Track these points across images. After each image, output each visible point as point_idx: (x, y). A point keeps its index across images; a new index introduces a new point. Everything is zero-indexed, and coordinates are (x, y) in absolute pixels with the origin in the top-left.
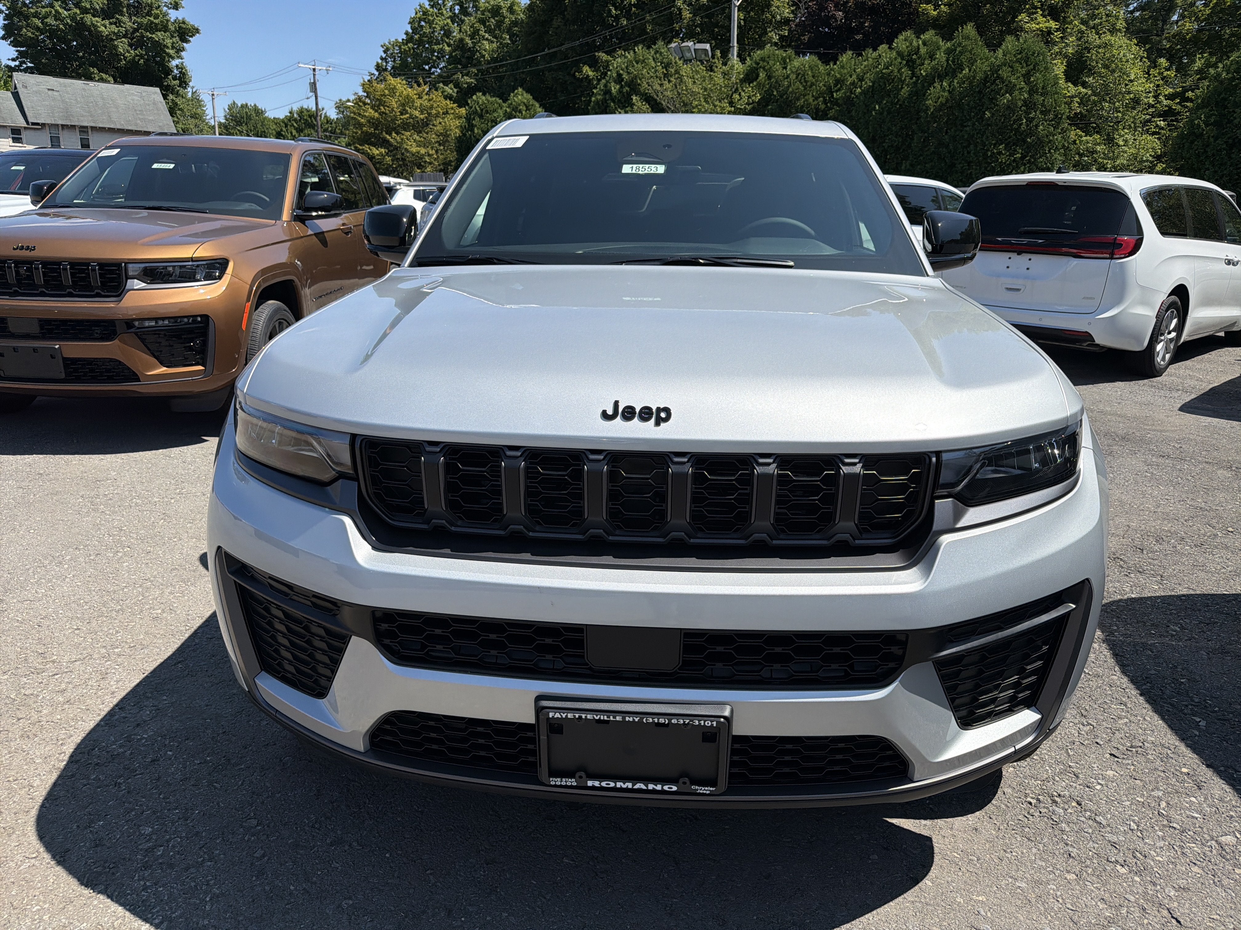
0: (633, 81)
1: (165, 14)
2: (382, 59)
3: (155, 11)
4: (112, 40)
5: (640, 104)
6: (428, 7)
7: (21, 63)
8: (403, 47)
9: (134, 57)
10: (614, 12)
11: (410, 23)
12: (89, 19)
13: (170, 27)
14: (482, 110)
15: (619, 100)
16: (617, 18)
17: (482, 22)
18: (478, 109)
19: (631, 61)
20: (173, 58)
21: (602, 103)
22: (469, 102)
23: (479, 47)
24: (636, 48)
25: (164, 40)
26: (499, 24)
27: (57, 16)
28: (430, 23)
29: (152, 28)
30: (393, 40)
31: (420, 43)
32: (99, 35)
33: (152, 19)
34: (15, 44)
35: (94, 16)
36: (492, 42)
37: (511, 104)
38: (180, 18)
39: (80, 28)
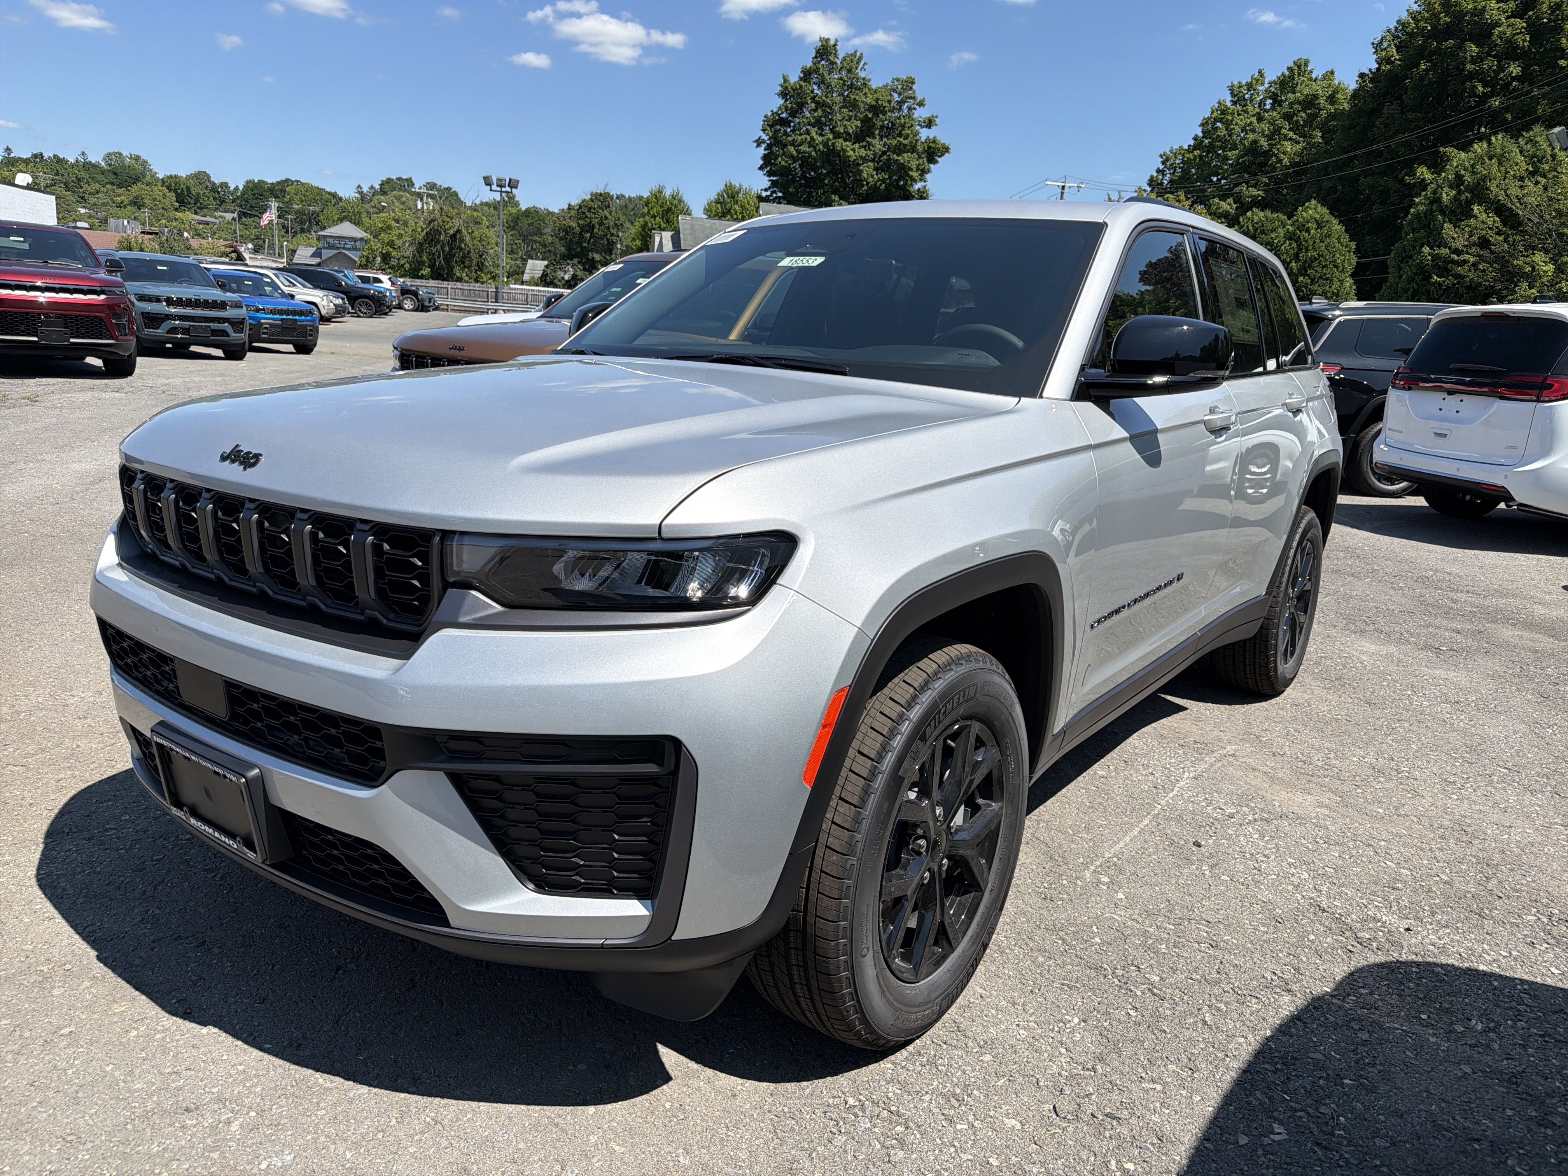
0: (1479, 183)
1: (917, 134)
2: (1158, 171)
3: (908, 131)
4: (859, 165)
5: (1484, 215)
6: (1229, 104)
7: (772, 192)
8: (1187, 155)
9: (876, 183)
10: (1481, 89)
11: (1202, 125)
12: (840, 143)
13: (919, 147)
14: (1256, 230)
15: (1452, 211)
16: (1485, 97)
17: (1288, 117)
18: (1251, 228)
19: (1481, 157)
20: (915, 181)
21: (1425, 216)
22: (1241, 220)
23: (1278, 149)
24: (1493, 138)
25: (909, 162)
26: (1312, 118)
27: (812, 143)
28: (1227, 124)
29: (900, 149)
30: (1176, 147)
31: (1211, 148)
32: (845, 160)
33: (901, 140)
34: (770, 174)
35: (845, 140)
36: (1297, 142)
37: (1297, 221)
38: (931, 137)
39: (831, 155)
